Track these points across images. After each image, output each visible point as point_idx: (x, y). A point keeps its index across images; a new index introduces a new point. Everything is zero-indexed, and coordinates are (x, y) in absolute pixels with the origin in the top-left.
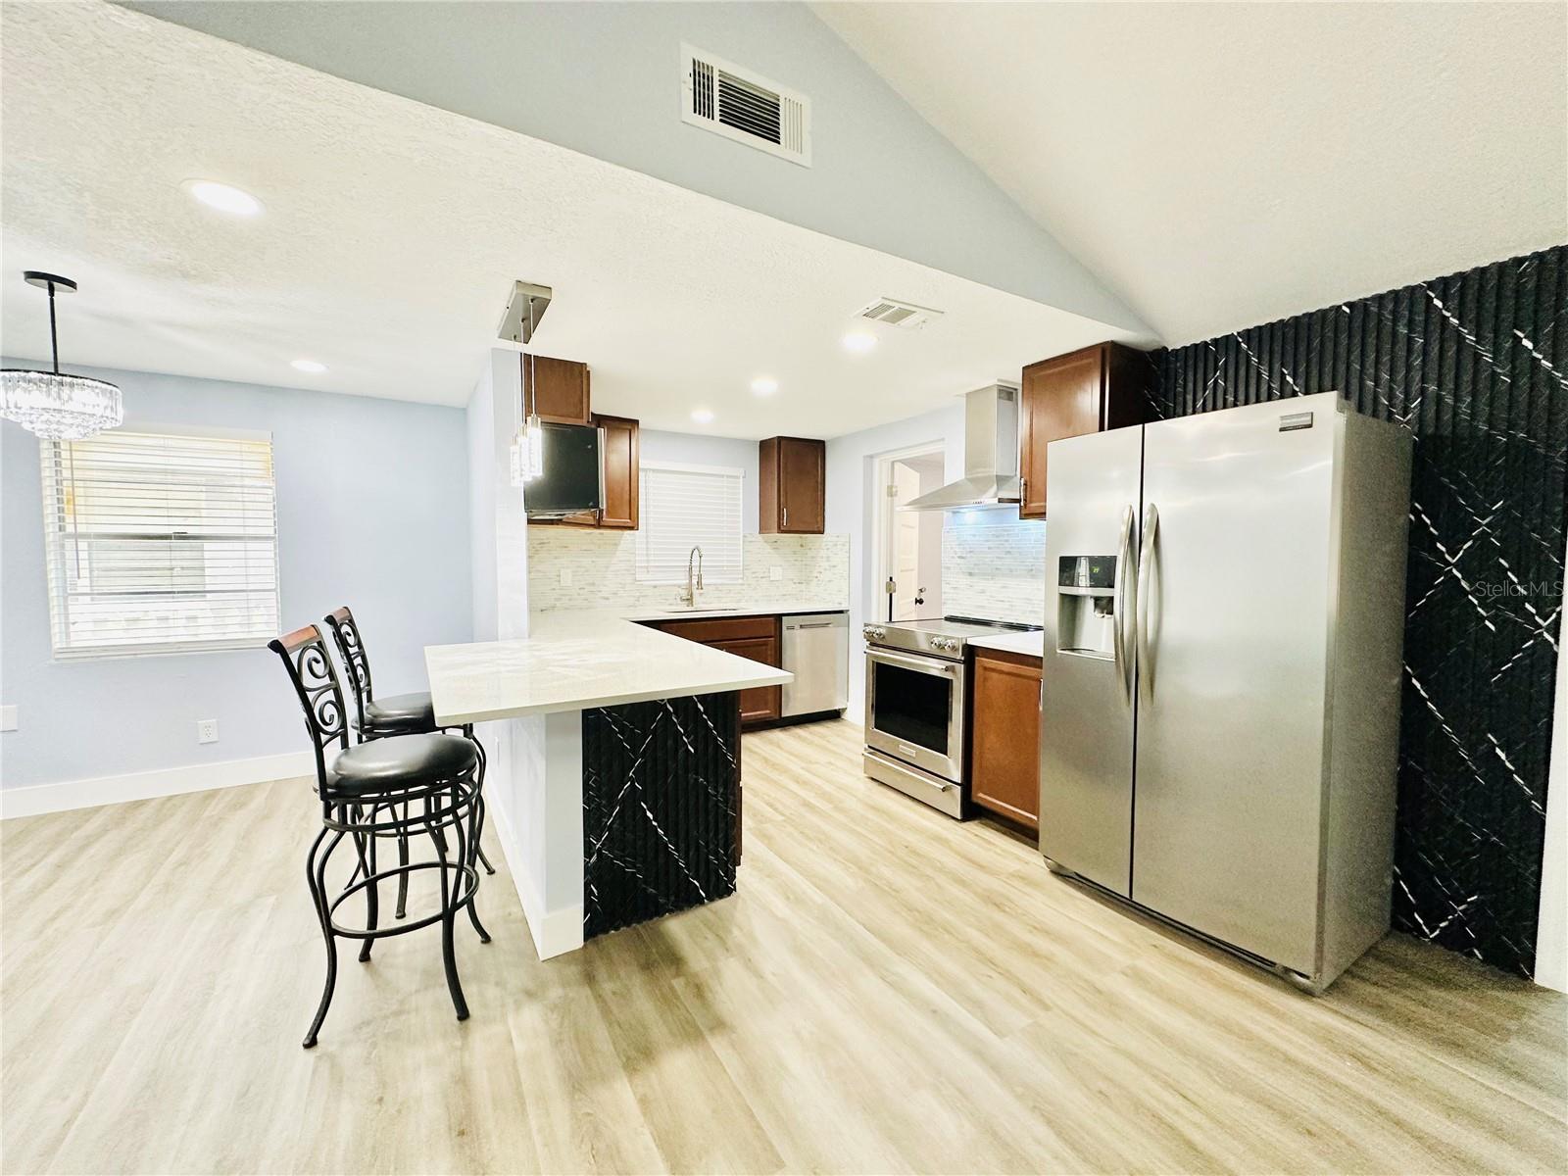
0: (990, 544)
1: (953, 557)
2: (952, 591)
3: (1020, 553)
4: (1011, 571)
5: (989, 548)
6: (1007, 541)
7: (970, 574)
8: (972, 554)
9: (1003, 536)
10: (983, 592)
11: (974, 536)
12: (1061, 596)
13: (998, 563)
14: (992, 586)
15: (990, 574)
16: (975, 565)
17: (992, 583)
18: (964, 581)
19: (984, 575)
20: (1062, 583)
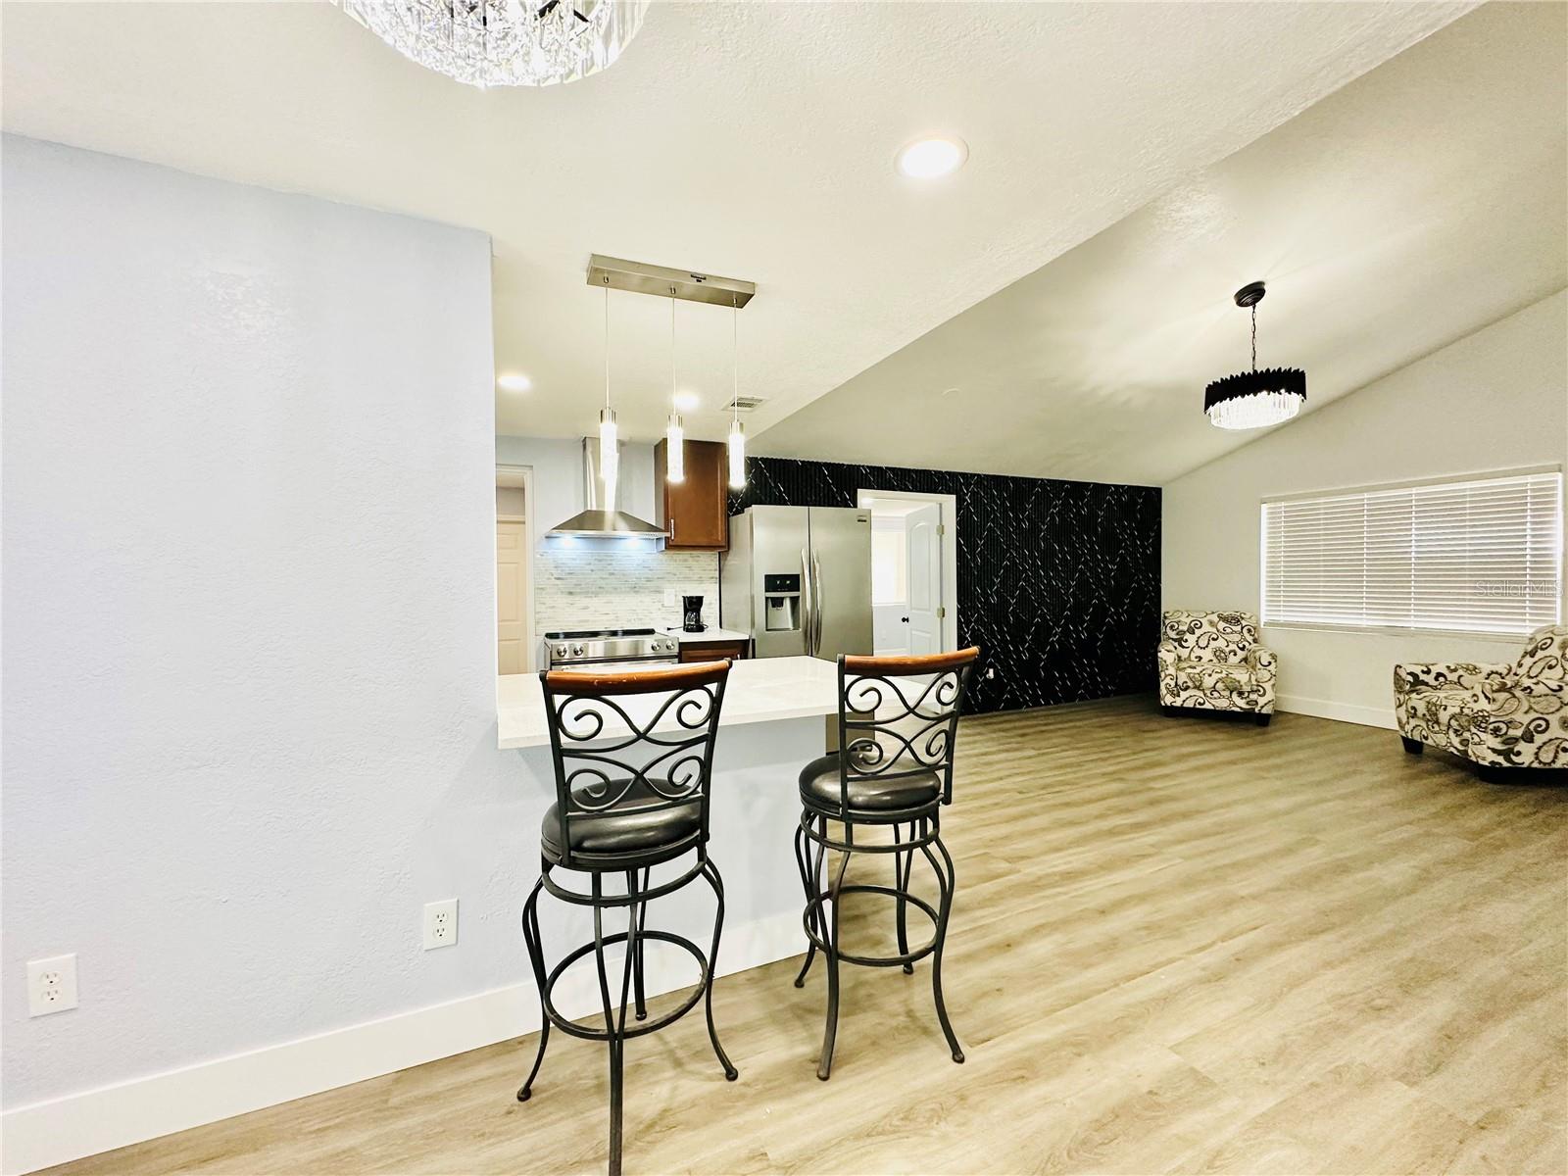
0: (592, 567)
1: (549, 579)
2: (549, 610)
3: (624, 575)
4: (616, 589)
5: (592, 571)
6: (609, 564)
7: (571, 593)
8: (571, 576)
9: (606, 560)
10: (586, 608)
11: (573, 559)
12: (767, 598)
13: (602, 583)
14: (595, 603)
15: (592, 593)
16: (576, 585)
17: (595, 600)
18: (563, 600)
19: (587, 593)
20: (766, 591)
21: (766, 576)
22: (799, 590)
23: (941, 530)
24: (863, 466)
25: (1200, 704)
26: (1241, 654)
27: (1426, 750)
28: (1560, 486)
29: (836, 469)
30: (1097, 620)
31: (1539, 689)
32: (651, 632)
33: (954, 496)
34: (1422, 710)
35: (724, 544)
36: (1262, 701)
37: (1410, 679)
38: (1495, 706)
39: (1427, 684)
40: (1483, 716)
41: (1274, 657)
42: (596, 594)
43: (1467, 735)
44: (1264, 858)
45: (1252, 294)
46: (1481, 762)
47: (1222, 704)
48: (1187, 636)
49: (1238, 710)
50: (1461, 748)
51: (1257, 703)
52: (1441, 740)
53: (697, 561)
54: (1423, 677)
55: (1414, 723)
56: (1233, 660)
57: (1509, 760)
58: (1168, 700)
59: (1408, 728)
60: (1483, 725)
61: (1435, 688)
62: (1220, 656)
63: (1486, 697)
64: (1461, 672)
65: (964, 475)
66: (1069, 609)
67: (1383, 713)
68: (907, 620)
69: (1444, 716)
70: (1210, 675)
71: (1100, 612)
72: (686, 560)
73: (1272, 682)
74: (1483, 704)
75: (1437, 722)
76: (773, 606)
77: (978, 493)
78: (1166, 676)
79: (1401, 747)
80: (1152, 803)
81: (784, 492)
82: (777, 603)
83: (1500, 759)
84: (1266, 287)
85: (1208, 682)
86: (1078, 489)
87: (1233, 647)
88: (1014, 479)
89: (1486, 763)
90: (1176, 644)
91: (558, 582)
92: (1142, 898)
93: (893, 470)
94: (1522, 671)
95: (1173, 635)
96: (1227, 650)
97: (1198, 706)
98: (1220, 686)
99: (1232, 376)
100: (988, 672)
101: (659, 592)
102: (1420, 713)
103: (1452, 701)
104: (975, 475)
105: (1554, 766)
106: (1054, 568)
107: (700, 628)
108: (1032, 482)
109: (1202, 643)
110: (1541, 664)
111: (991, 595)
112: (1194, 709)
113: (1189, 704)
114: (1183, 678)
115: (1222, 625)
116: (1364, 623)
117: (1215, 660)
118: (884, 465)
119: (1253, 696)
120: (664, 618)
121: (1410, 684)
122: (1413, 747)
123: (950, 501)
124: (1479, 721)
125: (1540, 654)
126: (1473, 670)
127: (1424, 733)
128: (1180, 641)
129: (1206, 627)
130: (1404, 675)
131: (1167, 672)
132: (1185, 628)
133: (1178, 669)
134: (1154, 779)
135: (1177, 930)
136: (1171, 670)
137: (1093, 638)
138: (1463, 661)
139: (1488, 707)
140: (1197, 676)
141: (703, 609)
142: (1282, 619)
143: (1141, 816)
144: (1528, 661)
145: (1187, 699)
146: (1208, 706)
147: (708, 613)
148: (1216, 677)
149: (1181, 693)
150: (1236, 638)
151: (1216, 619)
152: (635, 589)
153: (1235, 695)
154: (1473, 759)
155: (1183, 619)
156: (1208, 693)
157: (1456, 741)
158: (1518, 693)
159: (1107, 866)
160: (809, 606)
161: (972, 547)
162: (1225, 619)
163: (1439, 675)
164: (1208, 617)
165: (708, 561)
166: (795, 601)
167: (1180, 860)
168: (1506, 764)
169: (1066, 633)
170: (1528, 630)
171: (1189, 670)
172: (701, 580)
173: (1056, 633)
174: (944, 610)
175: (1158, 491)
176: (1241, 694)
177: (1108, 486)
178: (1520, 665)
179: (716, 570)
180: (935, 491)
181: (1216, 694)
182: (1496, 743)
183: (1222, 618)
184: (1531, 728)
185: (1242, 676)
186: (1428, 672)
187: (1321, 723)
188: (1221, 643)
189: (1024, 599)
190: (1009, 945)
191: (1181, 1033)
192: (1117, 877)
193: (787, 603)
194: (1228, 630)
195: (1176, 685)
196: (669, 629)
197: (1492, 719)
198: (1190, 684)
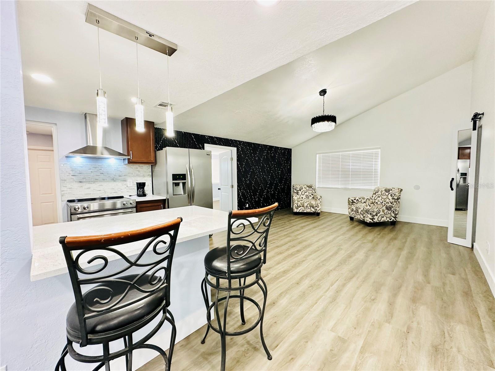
0: (91, 170)
1: (67, 176)
2: (69, 190)
3: (108, 174)
4: (104, 180)
5: (91, 172)
6: (100, 169)
7: (81, 182)
8: (80, 174)
9: (98, 167)
10: (89, 188)
11: (81, 167)
12: (173, 183)
13: (97, 177)
14: (93, 186)
15: (92, 181)
16: (83, 178)
17: (93, 185)
18: (76, 185)
19: (89, 182)
20: (173, 180)
21: (173, 174)
22: (185, 180)
23: (232, 159)
24: (206, 136)
25: (303, 211)
26: (312, 196)
27: (354, 219)
28: (380, 152)
29: (196, 136)
30: (276, 188)
31: (379, 203)
32: (122, 197)
33: (236, 148)
34: (354, 209)
35: (154, 162)
36: (318, 209)
37: (352, 201)
38: (371, 207)
39: (355, 203)
40: (368, 210)
41: (321, 197)
42: (94, 182)
43: (364, 215)
44: (332, 256)
45: (323, 92)
46: (368, 222)
47: (309, 211)
48: (299, 192)
49: (312, 212)
50: (363, 218)
51: (317, 210)
52: (359, 217)
53: (142, 168)
54: (354, 201)
55: (352, 212)
56: (310, 198)
57: (373, 221)
58: (295, 210)
59: (351, 214)
60: (368, 212)
61: (356, 203)
62: (307, 197)
63: (369, 205)
64: (361, 199)
65: (239, 141)
66: (268, 185)
67: (345, 211)
68: (220, 189)
69: (360, 211)
70: (306, 203)
71: (277, 185)
72: (137, 168)
73: (320, 204)
74: (368, 207)
75: (358, 212)
76: (176, 186)
77: (243, 147)
78: (295, 203)
79: (349, 219)
80: (300, 243)
81: (177, 143)
82: (177, 184)
83: (371, 221)
84: (327, 91)
85: (306, 205)
86: (271, 147)
87: (310, 194)
88: (254, 144)
89: (369, 222)
90: (296, 194)
91: (73, 177)
92: (307, 275)
93: (217, 138)
94: (373, 198)
95: (295, 191)
96: (309, 195)
97: (303, 212)
98: (308, 205)
99: (319, 116)
100: (246, 205)
101: (125, 181)
102: (354, 210)
103: (362, 206)
104: (242, 141)
105: (381, 221)
106: (265, 172)
107: (144, 195)
108: (259, 145)
109: (303, 194)
110: (377, 196)
111: (247, 181)
112: (302, 212)
113: (301, 211)
114: (299, 204)
115: (307, 188)
116: (340, 187)
117: (306, 198)
118: (213, 136)
119: (316, 208)
120: (128, 192)
121: (352, 202)
122: (352, 219)
123: (235, 149)
124: (367, 211)
125: (377, 194)
126: (364, 198)
127: (355, 215)
128: (297, 193)
129: (304, 189)
130: (350, 200)
131: (295, 202)
132: (298, 189)
133: (298, 201)
134: (298, 235)
135: (319, 285)
136: (296, 202)
137: (274, 193)
138: (362, 196)
139: (369, 208)
140: (303, 203)
141: (145, 188)
142: (321, 186)
143: (298, 248)
144: (374, 196)
145: (300, 210)
146: (305, 211)
147: (148, 189)
148: (307, 203)
149: (299, 208)
150: (311, 192)
151: (306, 187)
152: (114, 180)
153: (312, 208)
154: (366, 221)
155: (298, 187)
156: (305, 208)
157: (362, 217)
158: (375, 204)
159: (295, 266)
160: (190, 186)
161: (242, 165)
162: (308, 187)
163: (357, 200)
164: (304, 186)
165: (147, 169)
166: (184, 184)
167: (312, 261)
168: (372, 222)
169: (268, 192)
170: (373, 188)
171: (301, 202)
172: (144, 176)
173: (265, 192)
174: (233, 185)
175: (291, 149)
176: (313, 207)
177: (278, 148)
178: (372, 197)
179: (150, 172)
180: (230, 146)
181: (307, 208)
182: (370, 217)
183: (308, 186)
184: (377, 212)
185: (313, 202)
186: (355, 199)
187: (330, 214)
188: (307, 193)
189: (256, 182)
190: (274, 303)
191: (331, 324)
192: (299, 269)
193: (181, 185)
194: (309, 190)
195: (298, 206)
196: (130, 196)
197: (370, 211)
198: (301, 205)
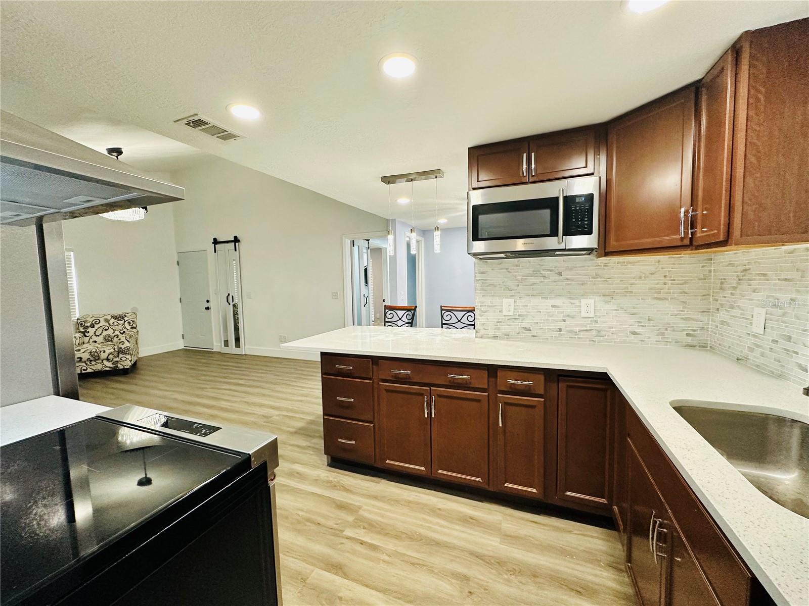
28: (72, 257)
45: (116, 152)
50: (113, 366)
52: (97, 367)
63: (128, 341)
125: (96, 326)
154: (120, 368)
157: (110, 364)
